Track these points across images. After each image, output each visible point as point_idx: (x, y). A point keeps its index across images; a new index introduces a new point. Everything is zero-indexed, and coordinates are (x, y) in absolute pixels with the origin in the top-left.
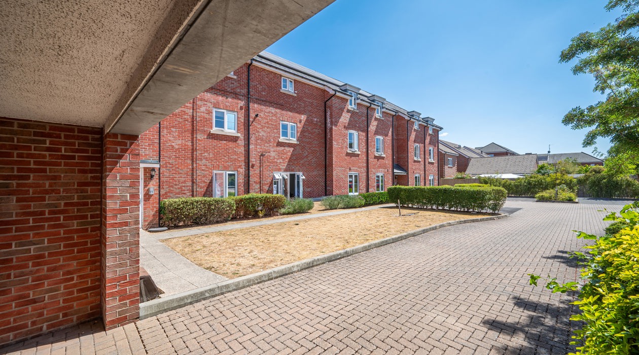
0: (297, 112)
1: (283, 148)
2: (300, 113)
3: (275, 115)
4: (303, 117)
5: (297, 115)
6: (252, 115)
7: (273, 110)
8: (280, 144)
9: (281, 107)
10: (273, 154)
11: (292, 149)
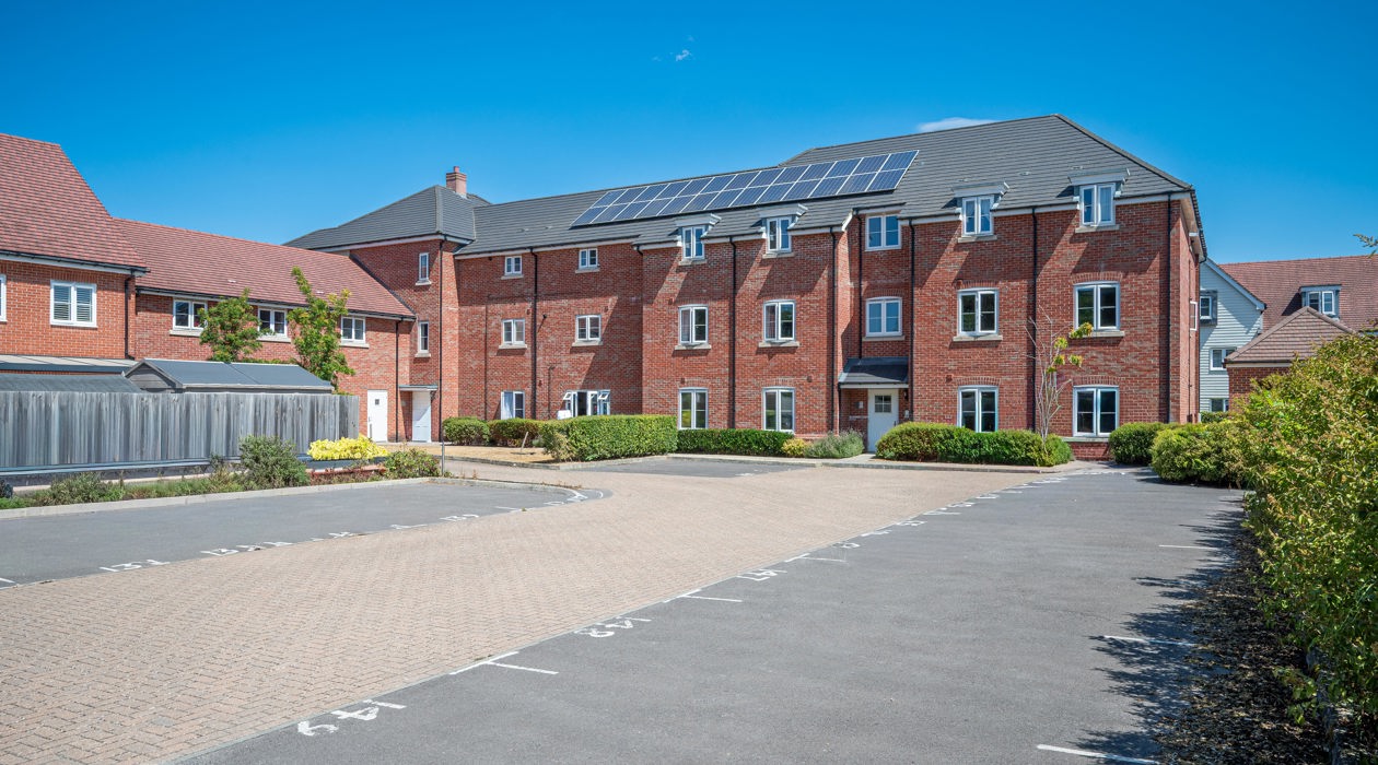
0: (601, 296)
1: (579, 355)
2: (606, 295)
3: (568, 309)
4: (612, 301)
5: (601, 299)
6: (540, 317)
7: (565, 302)
8: (575, 350)
9: (577, 294)
10: (565, 366)
11: (593, 354)
